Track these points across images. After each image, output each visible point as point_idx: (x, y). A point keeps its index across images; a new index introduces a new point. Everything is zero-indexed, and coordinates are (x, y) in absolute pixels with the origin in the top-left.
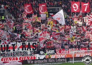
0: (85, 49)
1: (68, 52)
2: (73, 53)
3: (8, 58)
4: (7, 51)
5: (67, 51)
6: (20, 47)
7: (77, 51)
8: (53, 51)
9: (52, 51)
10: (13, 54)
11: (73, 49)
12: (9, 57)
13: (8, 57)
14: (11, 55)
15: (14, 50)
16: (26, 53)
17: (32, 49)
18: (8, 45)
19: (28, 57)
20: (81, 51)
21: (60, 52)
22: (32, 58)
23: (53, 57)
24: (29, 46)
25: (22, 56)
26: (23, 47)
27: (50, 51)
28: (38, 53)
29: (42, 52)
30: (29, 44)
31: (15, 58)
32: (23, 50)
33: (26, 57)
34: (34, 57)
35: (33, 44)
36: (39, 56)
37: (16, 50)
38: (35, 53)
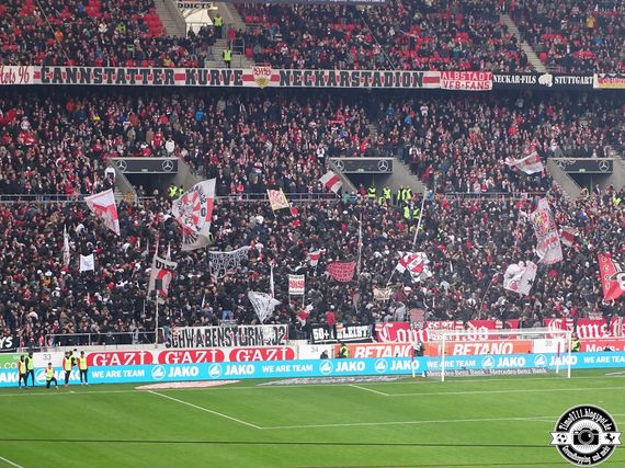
0: (492, 326)
1: (425, 334)
2: (444, 338)
3: (184, 352)
5: (421, 332)
7: (457, 333)
8: (365, 328)
9: (361, 331)
10: (208, 339)
11: (445, 324)
12: (190, 348)
13: (186, 348)
14: (199, 342)
16: (259, 336)
19: (263, 351)
20: (475, 333)
21: (393, 336)
22: (279, 353)
23: (363, 352)
25: (242, 344)
27: (349, 328)
28: (306, 334)
29: (319, 333)
31: (214, 353)
33: (258, 352)
36: (309, 348)
38: (292, 336)
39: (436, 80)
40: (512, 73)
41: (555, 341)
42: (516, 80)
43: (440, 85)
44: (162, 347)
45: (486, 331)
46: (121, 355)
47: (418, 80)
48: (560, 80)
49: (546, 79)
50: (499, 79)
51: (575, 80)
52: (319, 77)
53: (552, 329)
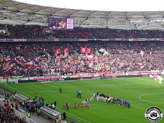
0: (89, 73)
2: (82, 75)
3: (47, 77)
4: (47, 74)
5: (79, 74)
6: (54, 72)
7: (84, 74)
9: (71, 74)
10: (50, 75)
11: (82, 73)
15: (50, 73)
16: (57, 75)
17: (60, 72)
18: (47, 71)
19: (58, 77)
20: (86, 74)
21: (75, 74)
22: (60, 77)
23: (71, 77)
24: (58, 71)
25: (55, 76)
26: (55, 71)
27: (69, 74)
28: (63, 75)
29: (65, 74)
30: (58, 70)
32: (55, 73)
34: (61, 77)
35: (61, 70)
36: (64, 76)
37: (51, 73)
38: (62, 75)
39: (80, 40)
40: (91, 39)
41: (97, 75)
42: (91, 40)
43: (81, 40)
44: (44, 77)
45: (88, 74)
46: (38, 78)
47: (78, 40)
48: (97, 39)
49: (95, 39)
50: (89, 39)
51: (99, 39)
52: (65, 40)
53: (97, 73)
